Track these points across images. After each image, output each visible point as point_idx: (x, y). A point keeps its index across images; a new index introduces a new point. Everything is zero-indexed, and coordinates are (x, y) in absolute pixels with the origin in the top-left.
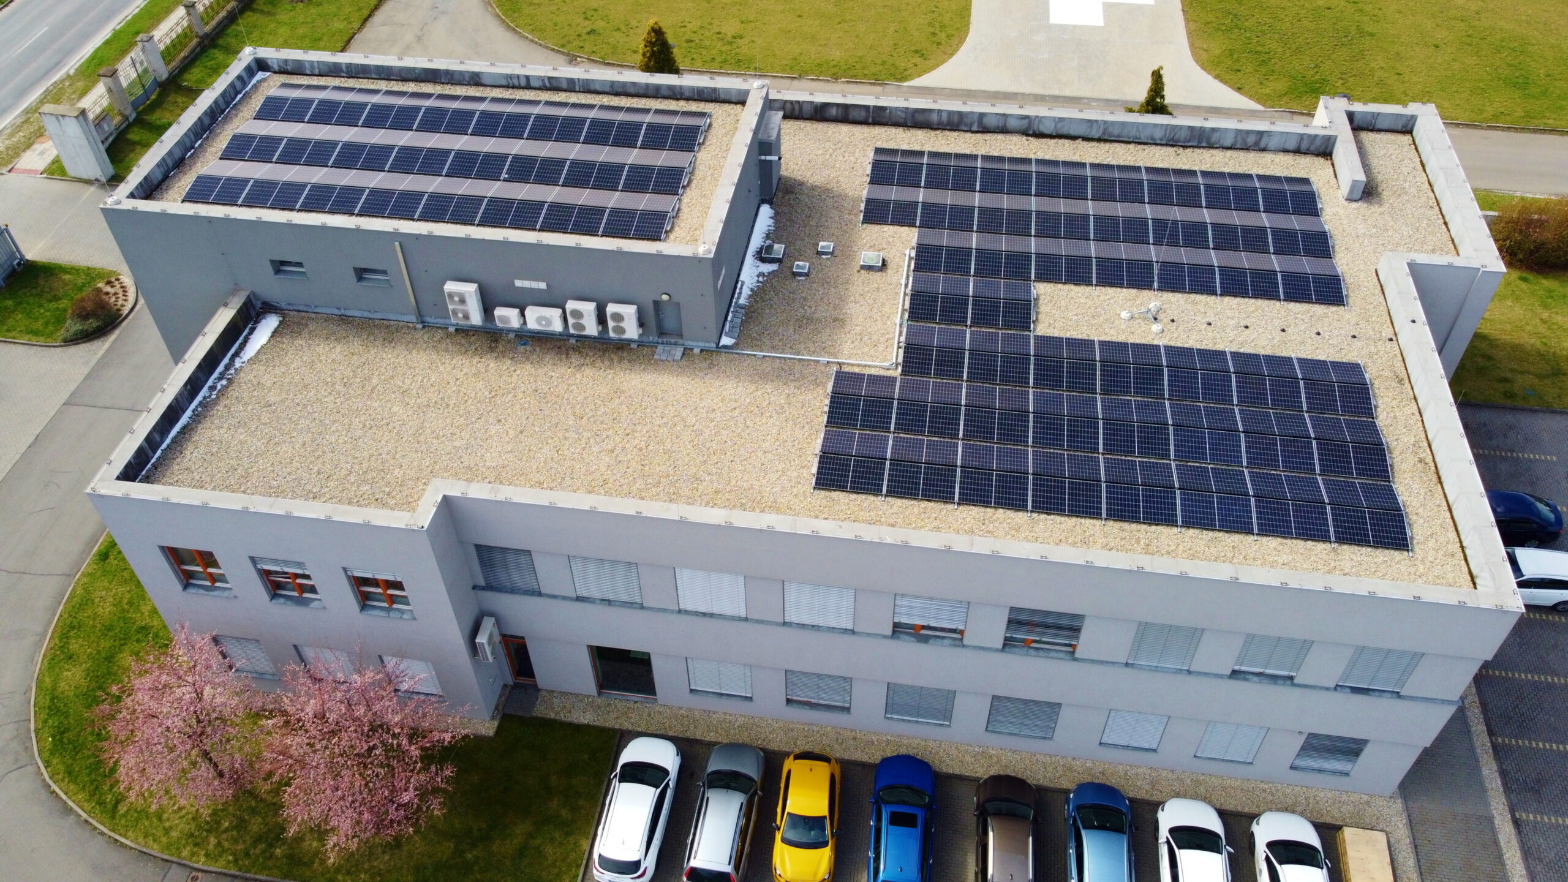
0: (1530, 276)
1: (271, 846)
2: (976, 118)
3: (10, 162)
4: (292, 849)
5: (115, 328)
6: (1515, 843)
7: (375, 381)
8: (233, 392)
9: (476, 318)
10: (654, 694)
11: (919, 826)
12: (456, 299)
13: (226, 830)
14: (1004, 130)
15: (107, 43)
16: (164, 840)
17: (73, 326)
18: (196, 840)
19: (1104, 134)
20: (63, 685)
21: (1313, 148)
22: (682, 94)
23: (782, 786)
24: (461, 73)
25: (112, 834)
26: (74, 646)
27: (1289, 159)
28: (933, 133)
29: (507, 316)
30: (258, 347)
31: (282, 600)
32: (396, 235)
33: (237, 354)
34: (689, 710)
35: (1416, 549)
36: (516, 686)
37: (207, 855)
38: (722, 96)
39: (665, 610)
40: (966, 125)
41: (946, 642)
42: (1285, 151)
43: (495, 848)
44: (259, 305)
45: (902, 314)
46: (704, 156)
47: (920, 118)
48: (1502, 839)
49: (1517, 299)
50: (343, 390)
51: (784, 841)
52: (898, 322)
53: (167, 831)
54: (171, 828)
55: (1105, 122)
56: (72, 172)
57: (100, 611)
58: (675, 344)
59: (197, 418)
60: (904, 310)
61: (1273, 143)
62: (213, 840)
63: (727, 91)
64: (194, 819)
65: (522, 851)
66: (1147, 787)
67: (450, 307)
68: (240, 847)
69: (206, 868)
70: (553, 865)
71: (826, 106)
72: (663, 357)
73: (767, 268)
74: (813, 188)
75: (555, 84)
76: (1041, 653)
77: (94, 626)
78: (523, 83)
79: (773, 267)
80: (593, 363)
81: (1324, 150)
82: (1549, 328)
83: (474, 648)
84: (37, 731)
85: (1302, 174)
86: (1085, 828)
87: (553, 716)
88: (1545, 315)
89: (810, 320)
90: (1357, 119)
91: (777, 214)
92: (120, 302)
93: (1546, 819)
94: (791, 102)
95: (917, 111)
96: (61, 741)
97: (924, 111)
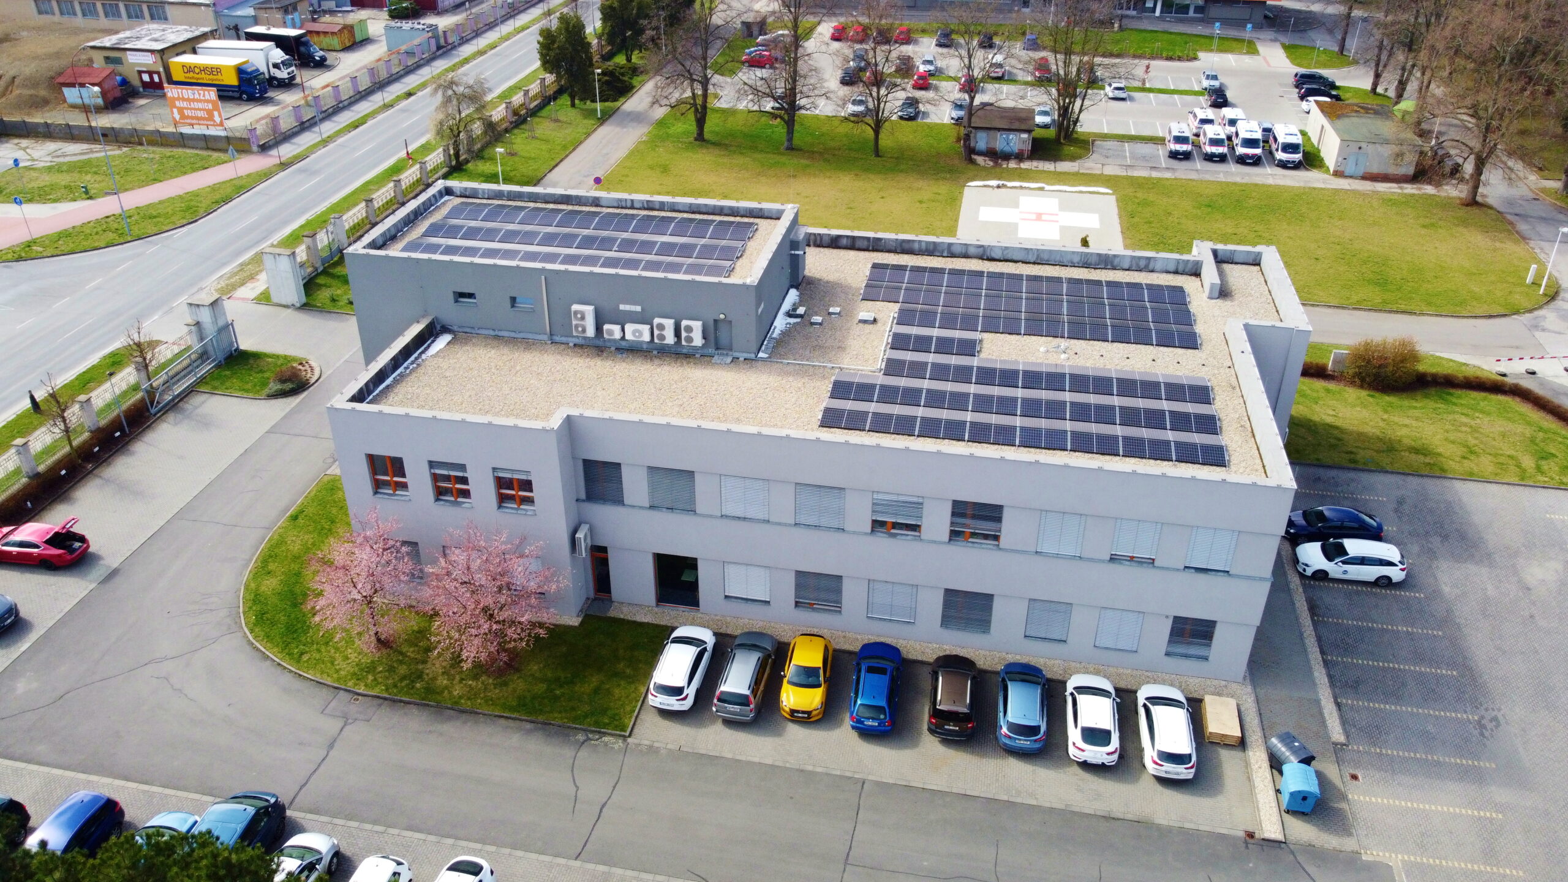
0: (1377, 394)
1: (413, 681)
2: (946, 246)
3: (230, 292)
4: (428, 684)
5: (304, 390)
6: (1335, 714)
7: (518, 368)
8: (421, 370)
9: (591, 332)
10: (698, 605)
11: (888, 673)
12: (579, 316)
13: (380, 672)
14: (966, 256)
15: (302, 227)
16: (335, 676)
17: (274, 387)
18: (358, 678)
19: (1037, 259)
20: (263, 588)
21: (1187, 270)
22: (738, 212)
23: (789, 655)
24: (587, 198)
25: (298, 671)
26: (272, 566)
27: (1170, 277)
28: (915, 257)
29: (613, 331)
30: (438, 349)
31: (442, 503)
32: (543, 270)
33: (423, 352)
34: (723, 616)
35: (1232, 467)
36: (595, 599)
37: (366, 685)
38: (766, 214)
39: (711, 516)
40: (939, 251)
41: (909, 538)
42: (1168, 272)
43: (576, 689)
44: (438, 327)
45: (886, 345)
46: (751, 245)
47: (906, 246)
48: (1326, 712)
49: (1365, 407)
50: (496, 372)
51: (789, 682)
52: (883, 349)
53: (337, 671)
54: (340, 669)
55: (1038, 250)
56: (275, 299)
57: (291, 548)
58: (727, 355)
59: (396, 382)
60: (888, 343)
61: (1158, 266)
62: (370, 677)
63: (770, 210)
64: (357, 665)
65: (596, 691)
66: (1061, 672)
67: (574, 322)
68: (390, 681)
69: (365, 692)
70: (619, 699)
71: (839, 237)
72: (718, 362)
73: (793, 321)
74: (828, 282)
75: (651, 205)
76: (976, 545)
77: (286, 556)
78: (629, 205)
79: (798, 320)
80: (669, 364)
81: (1195, 272)
82: (1387, 424)
83: (573, 542)
84: (244, 613)
85: (1179, 284)
86: (1010, 680)
87: (622, 616)
88: (1386, 416)
89: (820, 347)
90: (1220, 254)
91: (801, 294)
92: (309, 375)
93: (1361, 703)
94: (815, 234)
95: (904, 241)
96: (262, 618)
97: (909, 241)
